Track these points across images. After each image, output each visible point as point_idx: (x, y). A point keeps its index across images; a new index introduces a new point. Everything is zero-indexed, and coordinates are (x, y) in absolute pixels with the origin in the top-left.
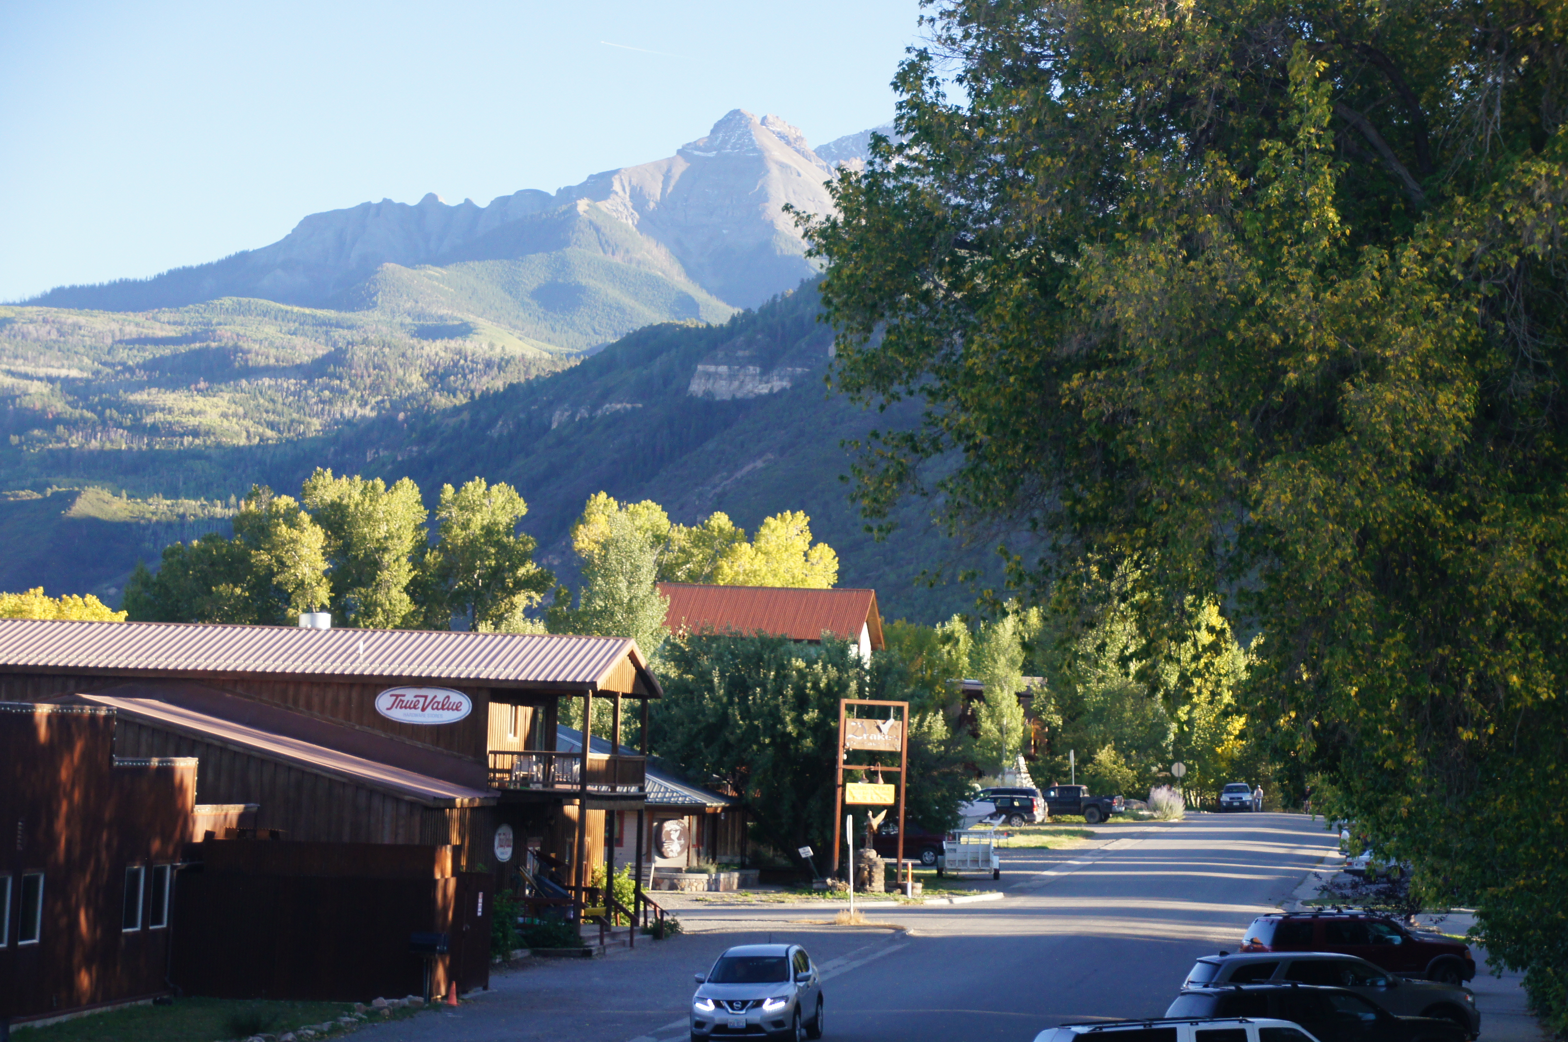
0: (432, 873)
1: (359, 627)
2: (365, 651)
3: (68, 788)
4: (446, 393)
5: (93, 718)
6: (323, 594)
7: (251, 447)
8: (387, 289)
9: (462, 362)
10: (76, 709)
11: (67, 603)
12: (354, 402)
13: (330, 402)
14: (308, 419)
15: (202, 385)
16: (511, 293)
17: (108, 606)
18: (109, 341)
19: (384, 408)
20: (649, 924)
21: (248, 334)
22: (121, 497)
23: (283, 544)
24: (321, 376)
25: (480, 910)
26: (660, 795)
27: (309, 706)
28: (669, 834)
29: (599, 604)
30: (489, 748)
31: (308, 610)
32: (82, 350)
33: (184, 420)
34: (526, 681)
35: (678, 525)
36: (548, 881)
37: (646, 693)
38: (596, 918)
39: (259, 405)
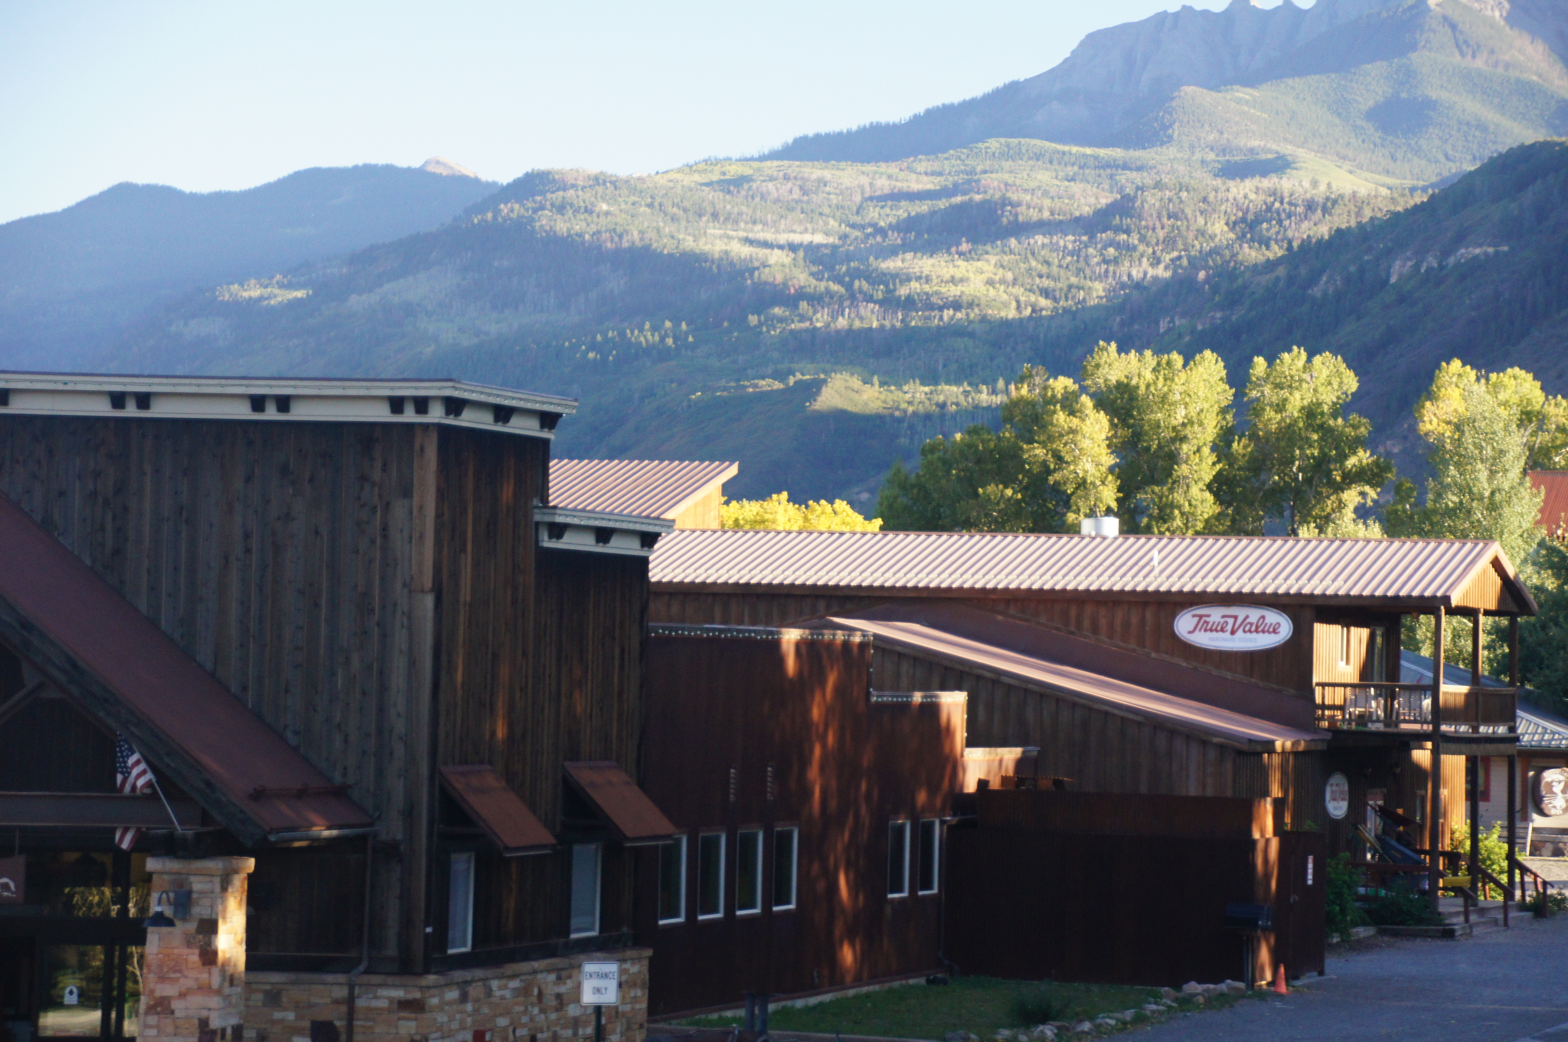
0: (1249, 832)
1: (1153, 533)
2: (1159, 563)
3: (821, 728)
4: (1256, 245)
5: (846, 645)
6: (1109, 494)
7: (1021, 320)
8: (1185, 120)
9: (1277, 205)
10: (827, 635)
11: (813, 511)
12: (1145, 260)
13: (1116, 261)
14: (1089, 283)
15: (965, 247)
16: (1339, 115)
17: (860, 513)
18: (858, 198)
19: (1180, 266)
20: (1528, 899)
21: (1018, 182)
22: (872, 385)
23: (1061, 435)
24: (1104, 231)
25: (1310, 877)
26: (1536, 737)
27: (1095, 630)
28: (1550, 785)
29: (1452, 499)
30: (1315, 679)
31: (1091, 514)
32: (827, 210)
33: (943, 290)
34: (1360, 597)
35: (1555, 397)
36: (1394, 843)
37: (1515, 609)
38: (1458, 890)
39: (1030, 269)
